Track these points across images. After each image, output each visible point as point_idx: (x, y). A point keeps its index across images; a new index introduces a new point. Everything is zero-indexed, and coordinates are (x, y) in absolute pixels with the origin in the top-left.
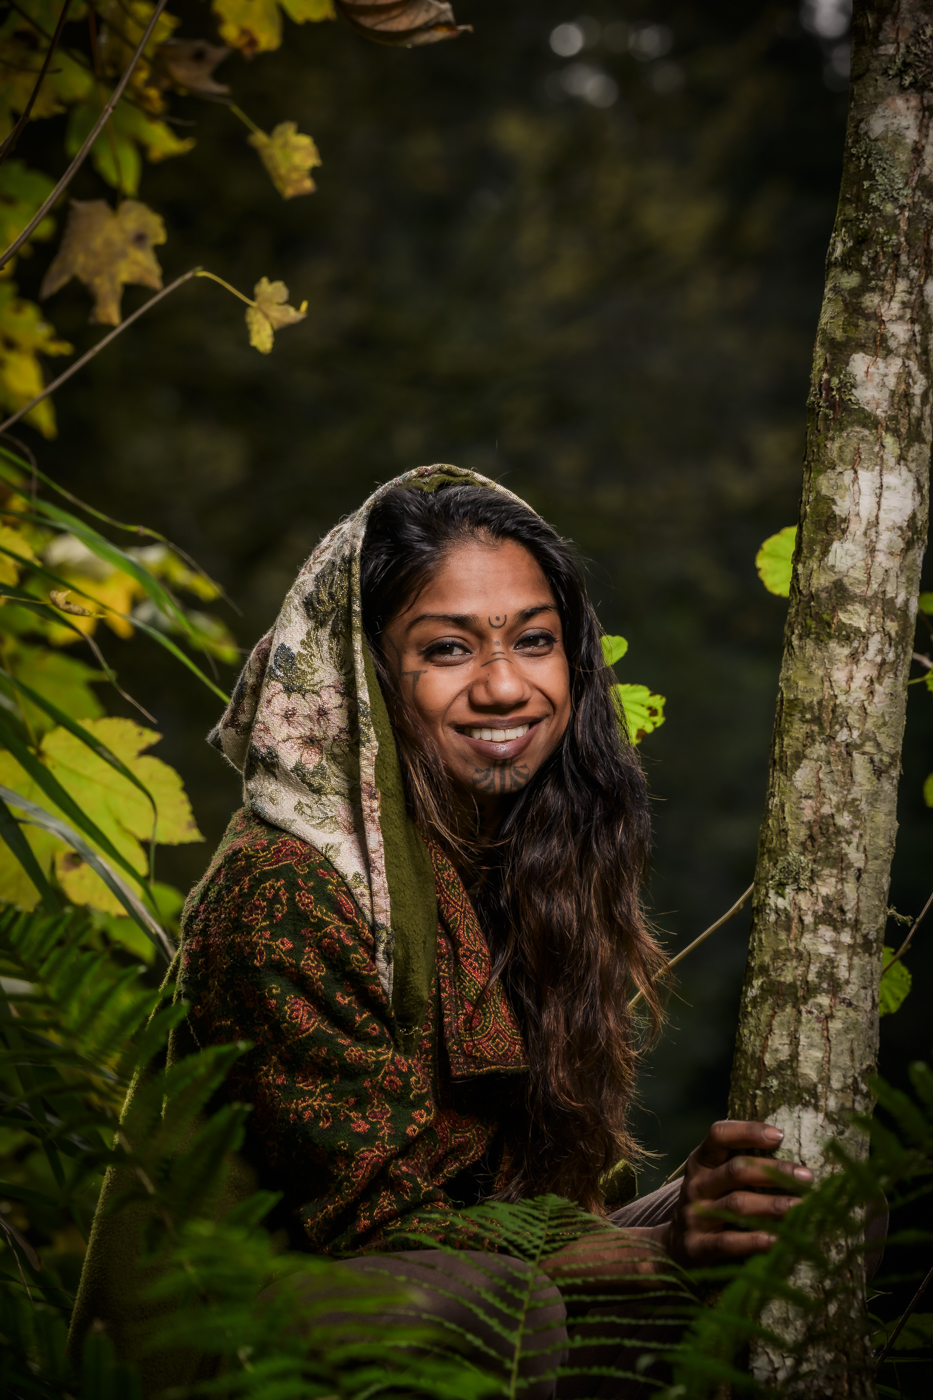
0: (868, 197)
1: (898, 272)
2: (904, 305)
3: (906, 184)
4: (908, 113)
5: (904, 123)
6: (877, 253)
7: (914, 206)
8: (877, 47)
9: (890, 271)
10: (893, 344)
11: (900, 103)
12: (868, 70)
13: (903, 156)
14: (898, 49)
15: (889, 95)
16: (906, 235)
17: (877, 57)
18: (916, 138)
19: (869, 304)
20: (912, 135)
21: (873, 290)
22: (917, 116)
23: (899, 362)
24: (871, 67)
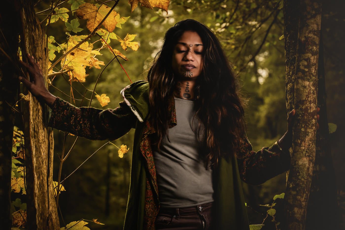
0: (298, 177)
1: (304, 192)
2: (305, 198)
3: (306, 175)
4: (307, 161)
5: (306, 163)
6: (300, 188)
7: (307, 179)
8: (301, 147)
9: (302, 192)
10: (303, 206)
11: (305, 159)
12: (298, 151)
13: (306, 169)
14: (305, 148)
15: (303, 157)
16: (306, 185)
17: (301, 149)
18: (308, 166)
19: (298, 198)
20: (307, 165)
21: (299, 195)
22: (308, 162)
23: (303, 210)
24: (299, 151)
